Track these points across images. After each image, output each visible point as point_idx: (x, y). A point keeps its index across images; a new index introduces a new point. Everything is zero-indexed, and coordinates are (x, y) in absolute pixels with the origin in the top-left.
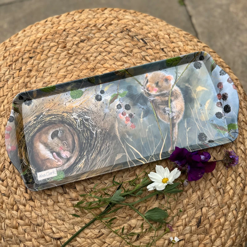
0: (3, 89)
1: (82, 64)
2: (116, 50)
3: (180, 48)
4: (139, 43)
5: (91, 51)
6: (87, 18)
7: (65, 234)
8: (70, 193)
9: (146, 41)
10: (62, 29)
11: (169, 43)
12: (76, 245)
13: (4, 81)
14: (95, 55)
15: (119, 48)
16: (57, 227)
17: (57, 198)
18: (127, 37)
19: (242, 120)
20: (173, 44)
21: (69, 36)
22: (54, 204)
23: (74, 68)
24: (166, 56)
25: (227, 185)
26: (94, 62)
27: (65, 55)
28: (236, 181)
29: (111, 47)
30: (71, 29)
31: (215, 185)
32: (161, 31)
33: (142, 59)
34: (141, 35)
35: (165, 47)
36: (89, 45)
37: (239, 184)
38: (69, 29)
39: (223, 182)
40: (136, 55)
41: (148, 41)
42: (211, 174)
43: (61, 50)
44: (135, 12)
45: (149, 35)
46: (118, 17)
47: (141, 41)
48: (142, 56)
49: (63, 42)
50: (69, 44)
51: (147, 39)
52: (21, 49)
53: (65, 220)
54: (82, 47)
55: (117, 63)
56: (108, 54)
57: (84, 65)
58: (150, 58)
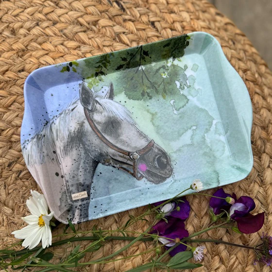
1: (4, 41)
2: (67, 19)
3: (185, 24)
4: (111, 9)
5: (21, 17)
9: (125, 6)
11: (166, 13)
14: (28, 24)
20: (173, 15)
24: (158, 37)
26: (26, 38)
29: (59, 11)
35: (158, 19)
36: (20, 6)
40: (104, 30)
41: (128, 6)
47: (115, 4)
48: (115, 33)
51: (127, 3)
54: (6, 9)
55: (68, 43)
56: (53, 25)
57: (6, 43)
58: (128, 39)
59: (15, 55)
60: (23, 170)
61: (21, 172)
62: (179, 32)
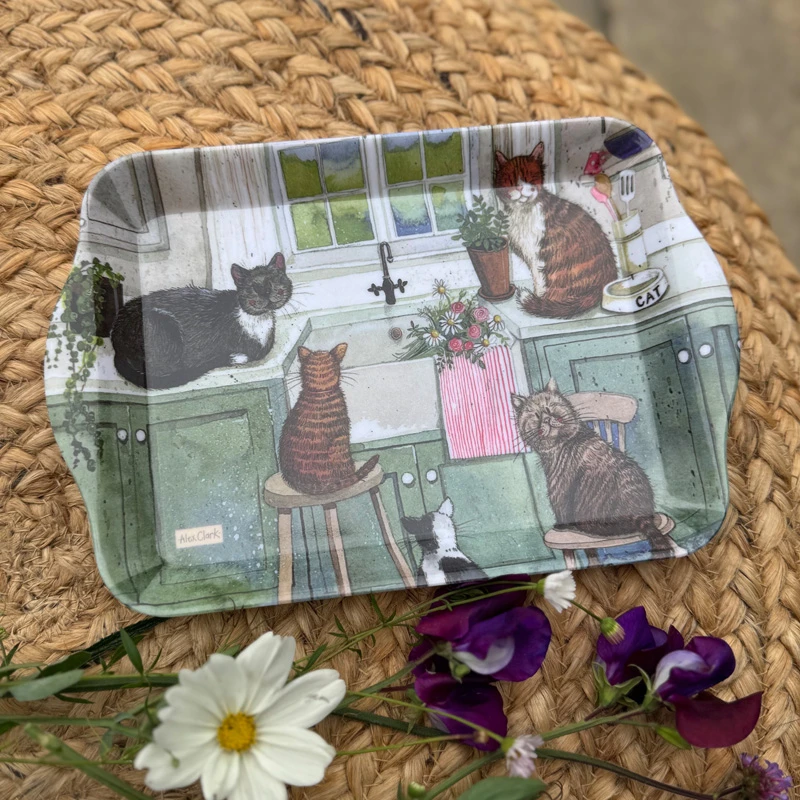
1: (11, 95)
2: (201, 48)
3: (535, 85)
4: (328, 30)
5: (68, 33)
9: (367, 25)
14: (85, 55)
15: (218, 37)
20: (502, 60)
24: (457, 114)
26: (76, 93)
29: (179, 26)
33: (332, 112)
35: (460, 66)
36: (67, 4)
40: (304, 84)
41: (378, 24)
47: (339, 17)
48: (334, 95)
51: (373, 16)
54: (25, 9)
55: (197, 113)
56: (157, 62)
57: (15, 102)
58: (372, 113)
59: (41, 135)
60: (31, 468)
61: (23, 472)
62: (517, 104)
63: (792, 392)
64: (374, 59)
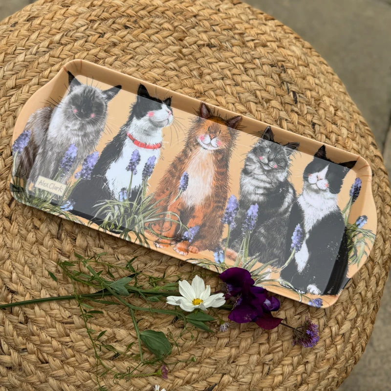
0: (63, 48)
6: (238, 17)
7: (24, 291)
8: (64, 242)
10: (192, 12)
12: (29, 315)
13: (71, 37)
15: (254, 85)
16: (20, 275)
17: (44, 238)
18: (276, 77)
19: (359, 291)
21: (197, 28)
22: (34, 243)
23: (176, 77)
25: (279, 366)
27: (175, 52)
28: (295, 369)
30: (205, 20)
31: (262, 355)
32: (329, 97)
33: (276, 121)
34: (298, 86)
37: (297, 375)
38: (203, 18)
39: (276, 358)
42: (266, 338)
43: (173, 41)
44: (310, 49)
45: (308, 93)
46: (281, 41)
49: (184, 32)
50: (189, 38)
52: (121, 6)
53: (36, 273)
63: (371, 263)
64: (296, 111)
